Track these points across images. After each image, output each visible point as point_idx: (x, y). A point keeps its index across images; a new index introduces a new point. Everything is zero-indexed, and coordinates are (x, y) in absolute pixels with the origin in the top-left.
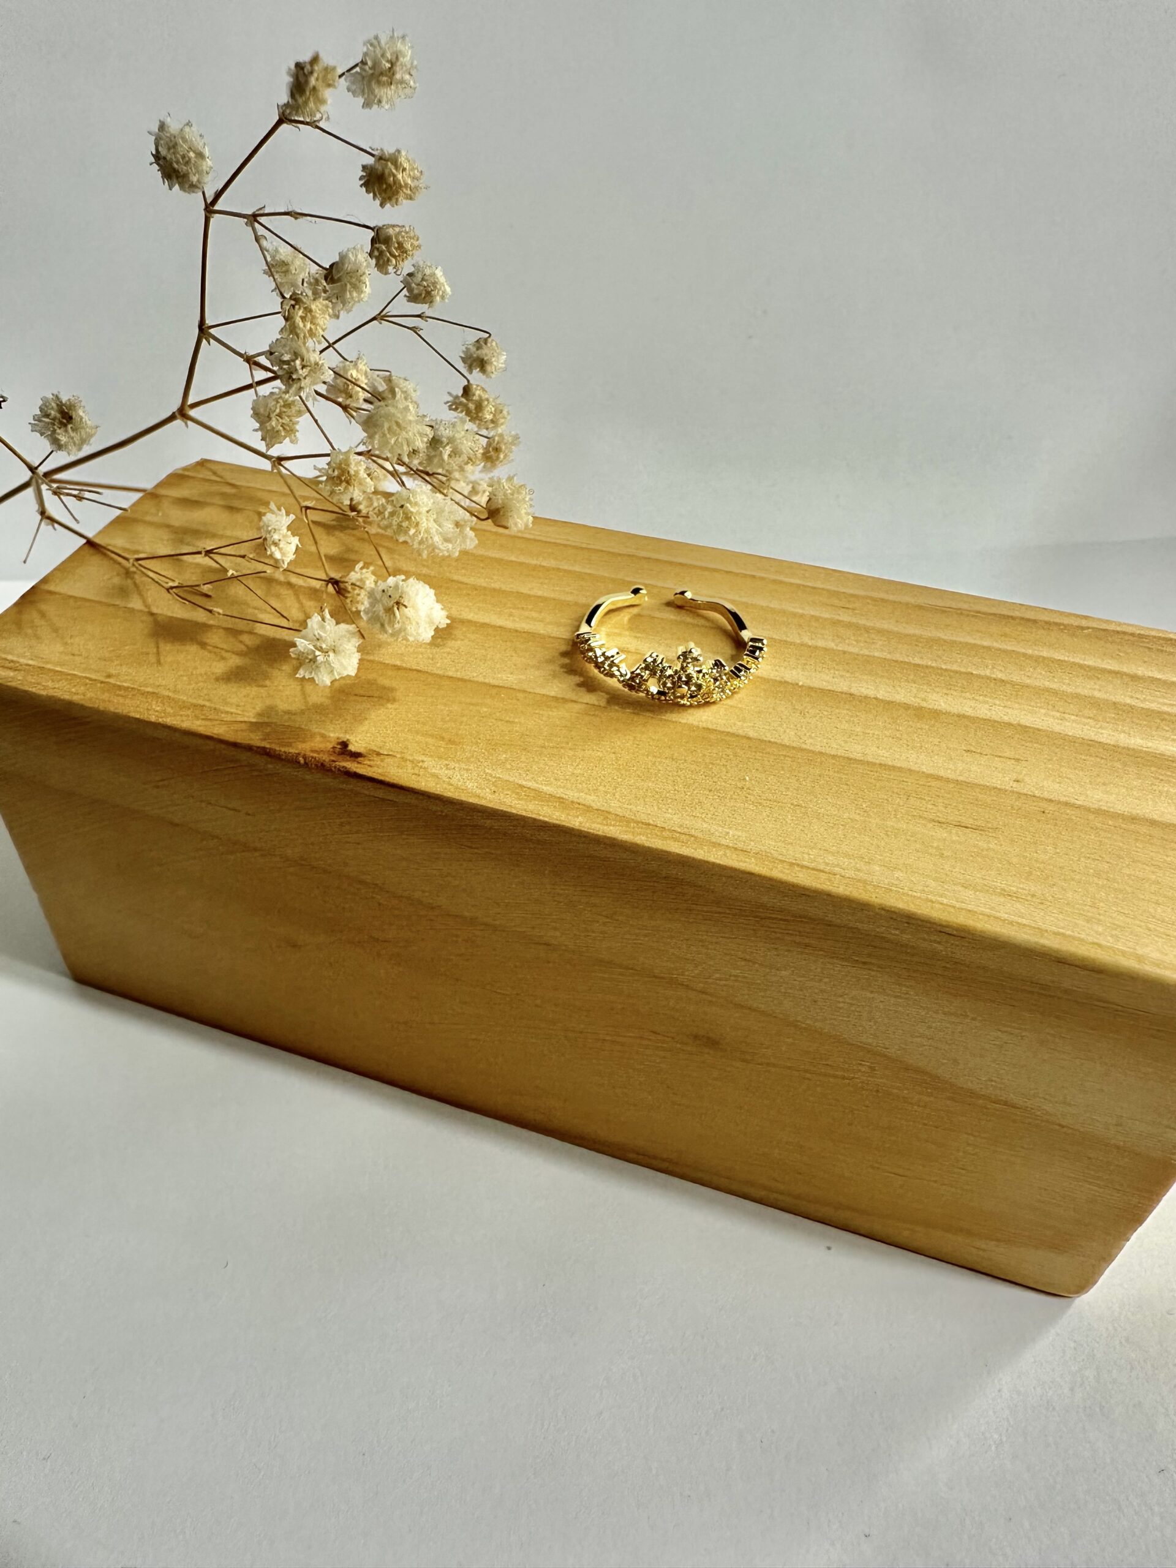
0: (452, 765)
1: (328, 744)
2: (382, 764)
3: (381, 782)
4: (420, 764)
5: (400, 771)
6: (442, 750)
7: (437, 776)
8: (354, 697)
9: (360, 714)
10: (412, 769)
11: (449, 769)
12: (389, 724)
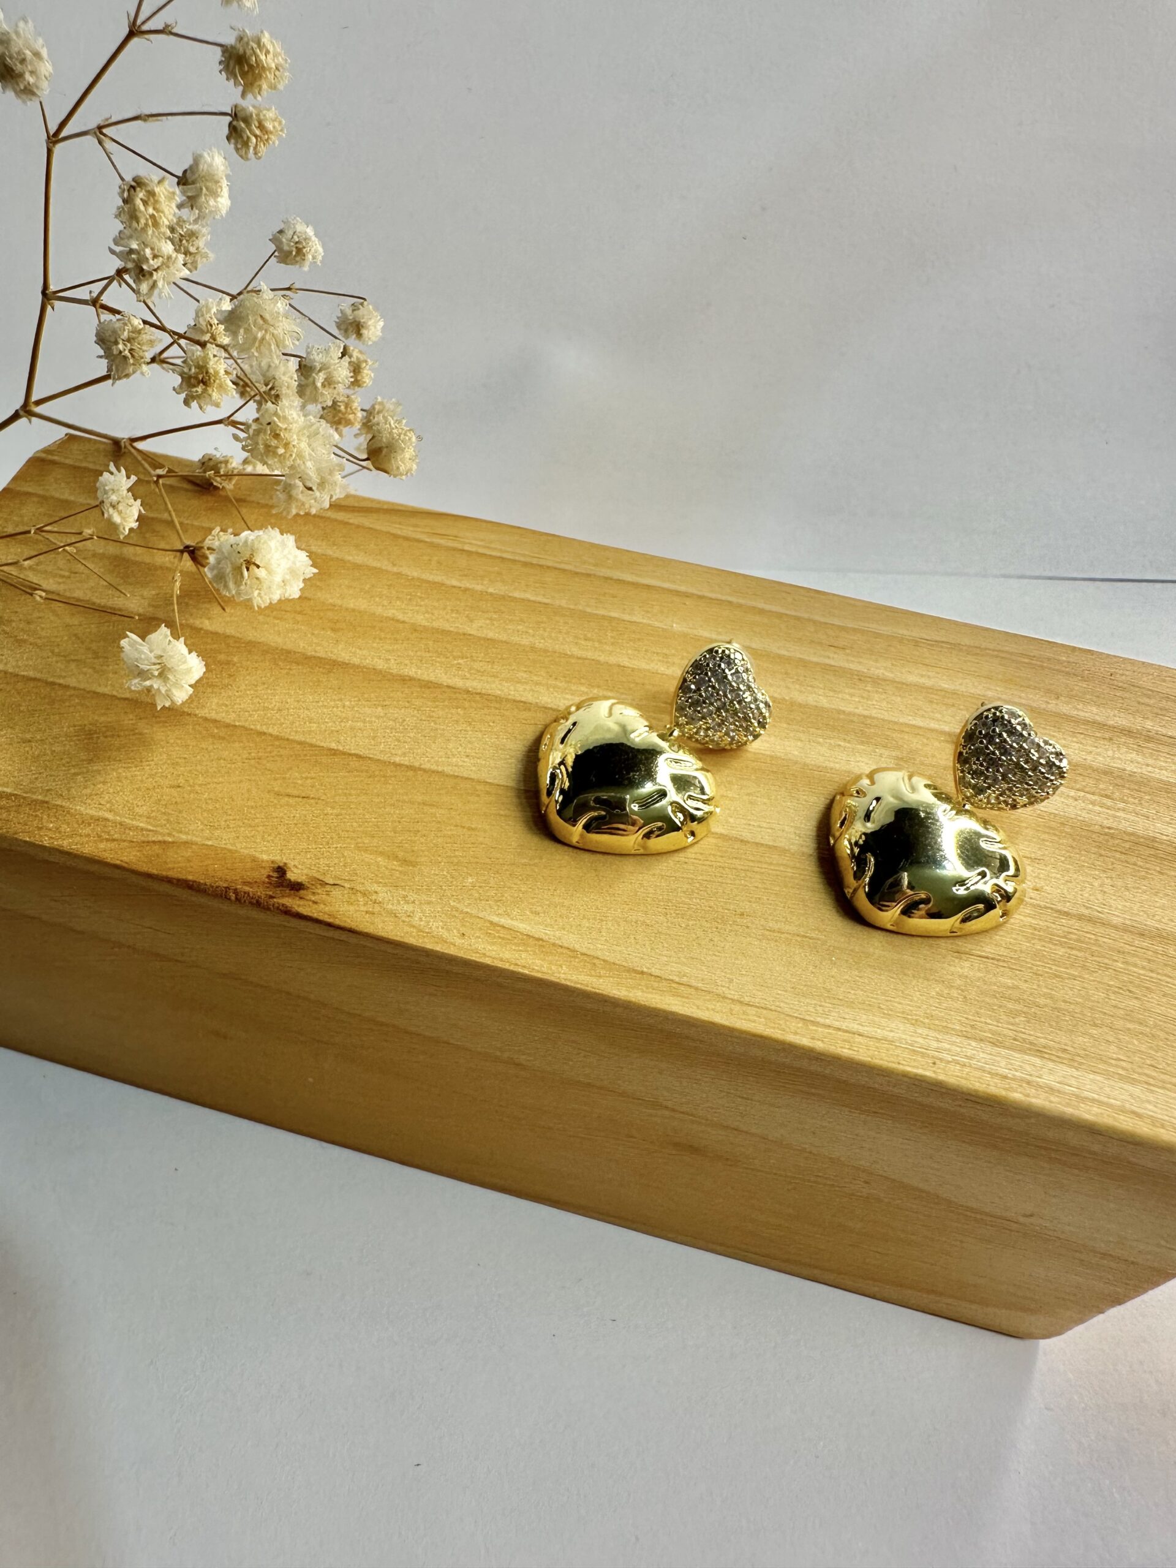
0: (412, 896)
1: (262, 871)
2: (329, 899)
3: (330, 925)
4: (374, 897)
5: (352, 908)
6: (397, 874)
7: (395, 914)
8: (287, 799)
9: (296, 824)
10: (365, 905)
11: (407, 902)
12: (332, 838)
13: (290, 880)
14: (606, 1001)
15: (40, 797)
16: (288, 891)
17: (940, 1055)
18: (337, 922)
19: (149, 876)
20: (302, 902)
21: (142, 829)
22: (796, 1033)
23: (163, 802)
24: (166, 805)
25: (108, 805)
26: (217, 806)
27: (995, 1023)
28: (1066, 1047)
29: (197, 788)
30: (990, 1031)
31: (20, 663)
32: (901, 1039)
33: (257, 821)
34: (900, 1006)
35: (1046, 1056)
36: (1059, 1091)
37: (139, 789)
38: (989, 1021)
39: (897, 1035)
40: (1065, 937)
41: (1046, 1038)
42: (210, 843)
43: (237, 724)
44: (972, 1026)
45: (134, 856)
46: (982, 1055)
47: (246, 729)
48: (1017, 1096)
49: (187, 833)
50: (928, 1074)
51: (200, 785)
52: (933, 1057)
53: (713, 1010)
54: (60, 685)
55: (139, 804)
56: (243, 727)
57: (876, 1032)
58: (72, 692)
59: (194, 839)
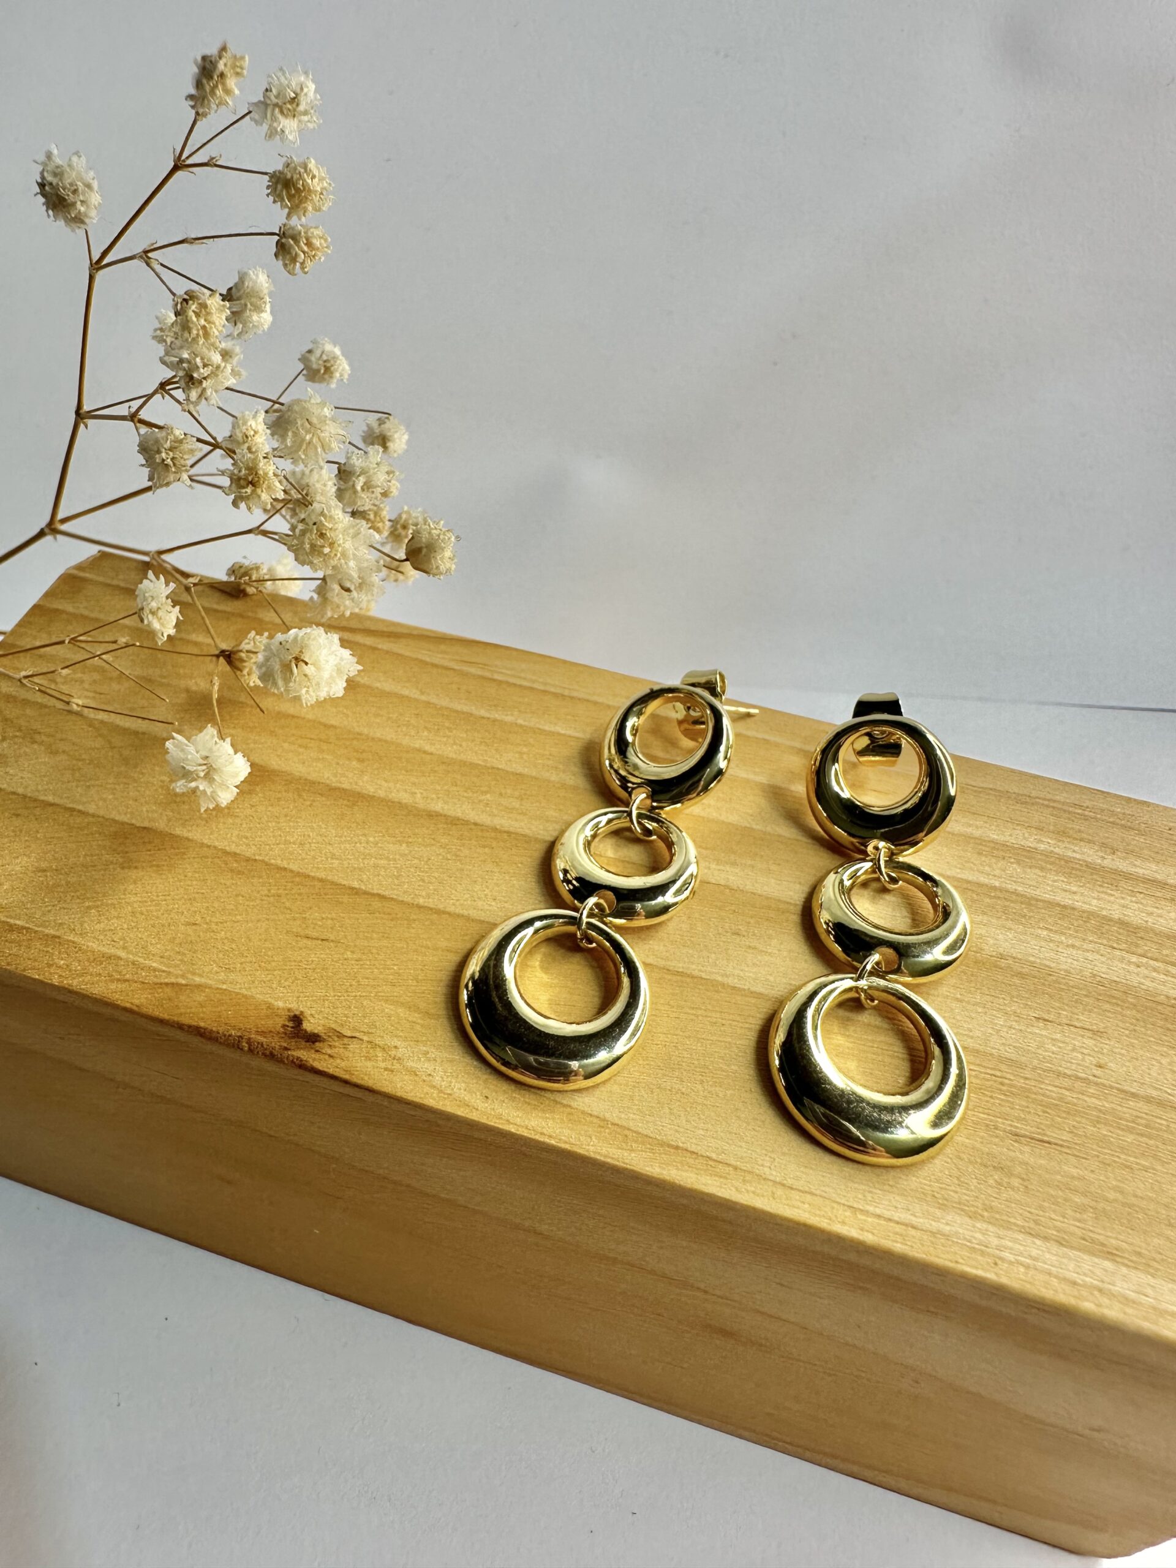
1: (277, 1019)
2: (347, 1054)
3: (346, 1082)
4: (393, 1053)
5: (369, 1064)
6: (418, 1027)
7: (415, 1072)
8: (305, 941)
9: (314, 969)
10: (384, 1061)
11: (429, 1060)
12: (351, 985)
13: (306, 1031)
14: (637, 1178)
15: (52, 932)
16: (304, 1043)
17: (1003, 1254)
18: (355, 1080)
19: (162, 1022)
20: (317, 1056)
21: (155, 970)
22: (843, 1223)
23: (177, 941)
24: (181, 944)
25: (121, 943)
26: (234, 946)
27: (1061, 1219)
28: (1138, 1249)
29: (214, 926)
30: (1055, 1228)
31: (40, 787)
32: (957, 1233)
33: (274, 964)
34: (956, 1196)
35: (1119, 1259)
36: (1134, 1302)
37: (153, 926)
38: (1053, 1216)
39: (953, 1229)
40: (1133, 1122)
41: (1117, 1239)
42: (224, 987)
43: (257, 858)
44: (1036, 1222)
45: (146, 998)
46: (1048, 1256)
47: (267, 864)
48: (1088, 1306)
49: (201, 976)
50: (990, 1276)
51: (217, 924)
52: (994, 1256)
53: (754, 1192)
54: (79, 811)
55: (153, 942)
56: (263, 861)
57: (931, 1225)
58: (91, 819)
59: (210, 982)
